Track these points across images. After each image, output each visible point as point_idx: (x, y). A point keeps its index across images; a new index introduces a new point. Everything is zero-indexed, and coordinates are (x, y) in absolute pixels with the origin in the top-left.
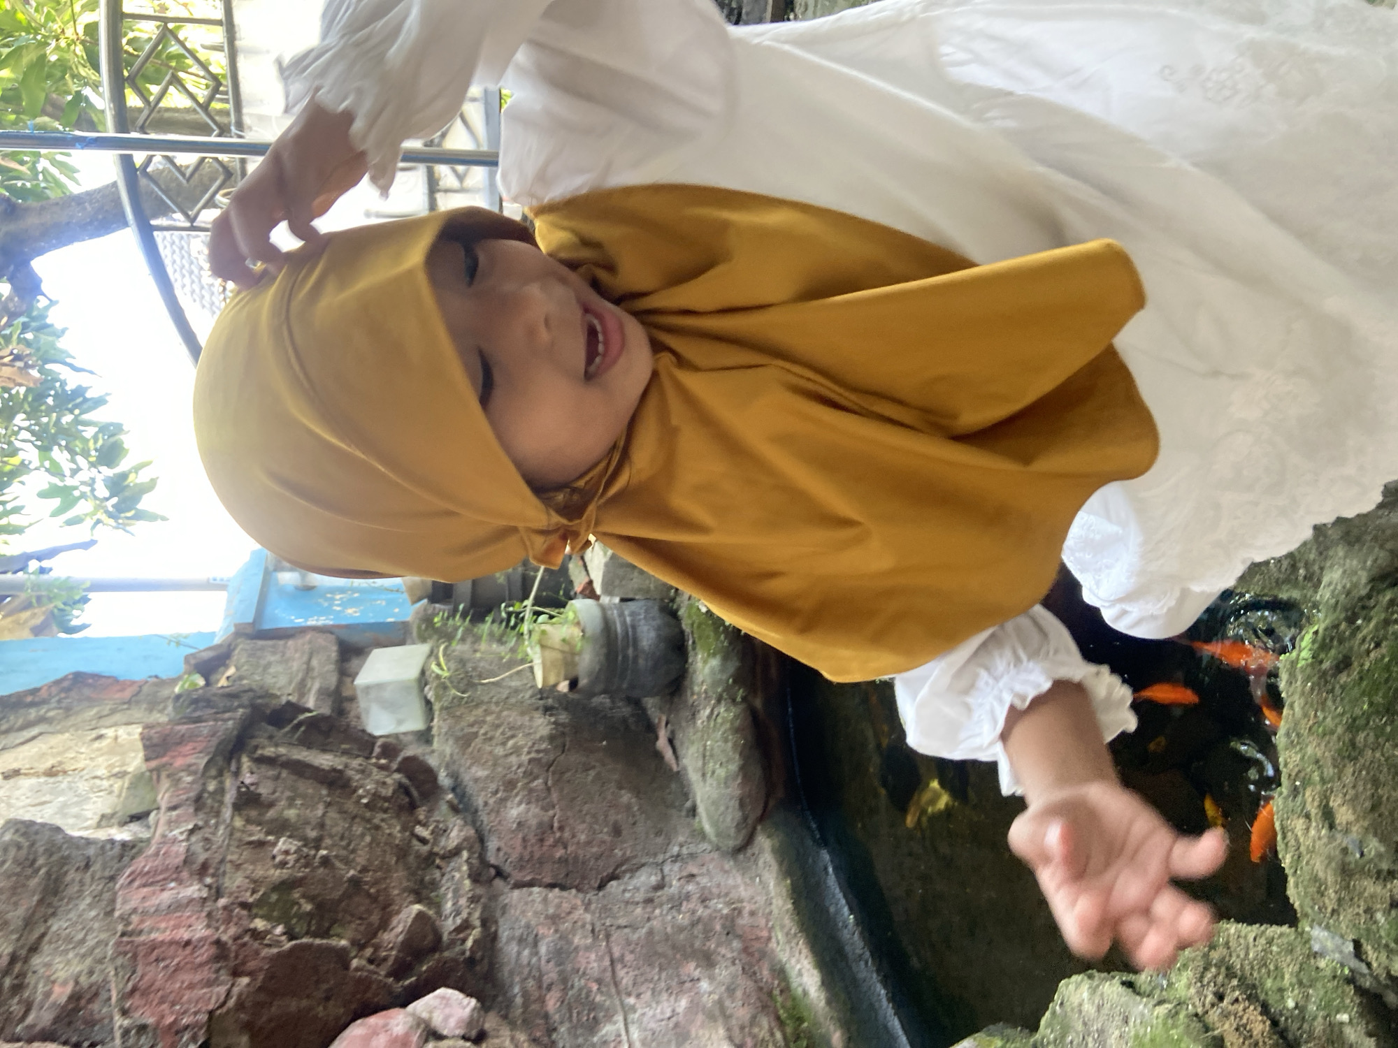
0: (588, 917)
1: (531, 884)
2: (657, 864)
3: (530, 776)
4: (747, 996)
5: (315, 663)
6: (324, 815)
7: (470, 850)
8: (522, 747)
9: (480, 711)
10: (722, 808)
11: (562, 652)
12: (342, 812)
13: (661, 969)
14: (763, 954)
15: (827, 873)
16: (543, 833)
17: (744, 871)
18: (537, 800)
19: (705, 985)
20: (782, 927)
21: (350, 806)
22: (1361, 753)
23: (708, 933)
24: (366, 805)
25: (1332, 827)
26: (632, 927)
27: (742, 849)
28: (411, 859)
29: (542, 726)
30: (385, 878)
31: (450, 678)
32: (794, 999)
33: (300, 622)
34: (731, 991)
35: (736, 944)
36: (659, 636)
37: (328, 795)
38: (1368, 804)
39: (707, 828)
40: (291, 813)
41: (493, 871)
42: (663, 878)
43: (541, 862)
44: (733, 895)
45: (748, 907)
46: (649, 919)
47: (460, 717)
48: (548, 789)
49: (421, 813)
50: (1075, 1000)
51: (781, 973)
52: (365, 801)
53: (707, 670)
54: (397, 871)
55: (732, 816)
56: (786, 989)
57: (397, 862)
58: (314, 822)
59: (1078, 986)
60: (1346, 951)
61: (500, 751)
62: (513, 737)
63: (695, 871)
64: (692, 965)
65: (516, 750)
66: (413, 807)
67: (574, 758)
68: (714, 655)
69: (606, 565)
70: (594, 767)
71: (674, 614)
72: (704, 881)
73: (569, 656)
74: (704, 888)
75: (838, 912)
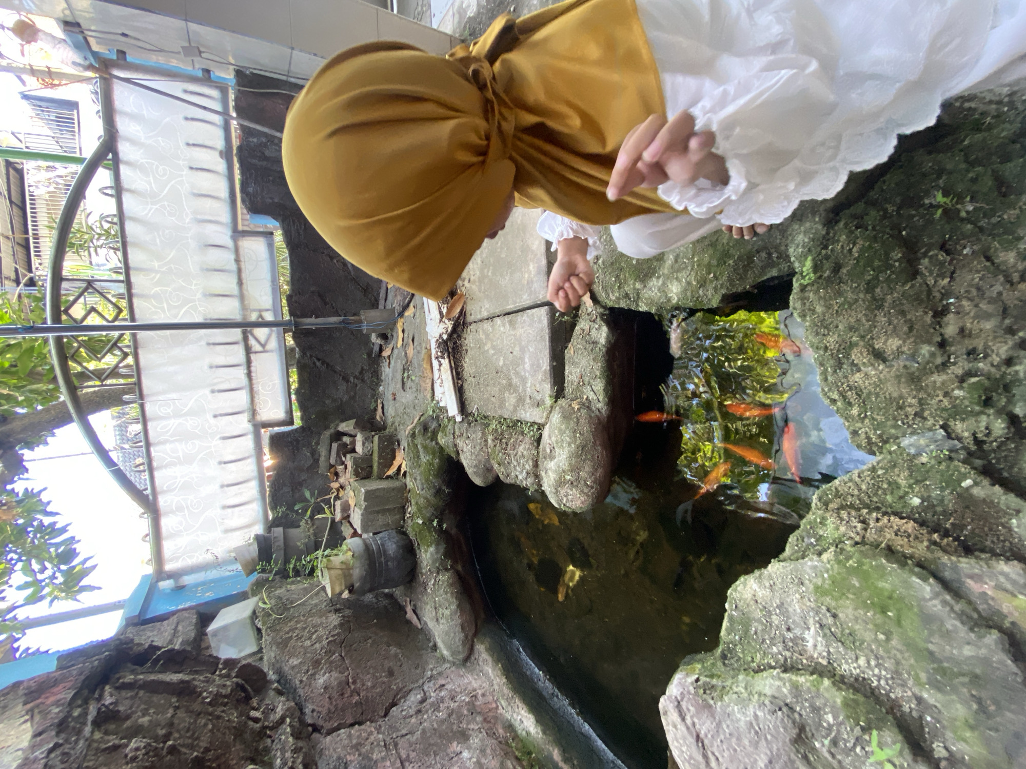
0: (381, 736)
1: (338, 729)
2: (419, 687)
3: (329, 653)
4: (493, 750)
5: (180, 628)
6: (173, 716)
7: (292, 717)
8: (322, 636)
9: (292, 623)
10: (452, 635)
11: (341, 569)
12: (189, 711)
13: (435, 755)
14: (496, 718)
15: (520, 652)
16: (343, 689)
17: (471, 671)
18: (336, 668)
19: (466, 754)
20: (503, 695)
21: (196, 707)
22: (883, 300)
23: (460, 717)
24: (210, 703)
25: (884, 360)
26: (411, 733)
27: (467, 659)
28: (247, 736)
29: (334, 619)
30: (224, 754)
31: (271, 609)
32: (522, 741)
33: (173, 608)
34: (483, 751)
35: (479, 719)
36: (398, 546)
37: (177, 701)
38: (905, 329)
39: (445, 653)
40: (145, 720)
41: (310, 729)
42: (425, 694)
43: (343, 710)
44: (470, 688)
45: (480, 692)
46: (421, 723)
47: (280, 630)
48: (343, 658)
49: (254, 702)
50: (748, 595)
51: (510, 727)
52: (208, 700)
53: (428, 555)
54: (234, 746)
55: (458, 637)
56: (516, 737)
57: (234, 740)
58: (163, 723)
59: (745, 584)
60: (940, 437)
61: (308, 643)
62: (316, 631)
63: (443, 682)
64: (455, 744)
65: (319, 639)
66: (248, 698)
67: (357, 635)
68: (431, 546)
69: (362, 515)
70: (370, 638)
71: (405, 534)
72: (449, 687)
73: (346, 570)
74: (451, 691)
75: (533, 673)
